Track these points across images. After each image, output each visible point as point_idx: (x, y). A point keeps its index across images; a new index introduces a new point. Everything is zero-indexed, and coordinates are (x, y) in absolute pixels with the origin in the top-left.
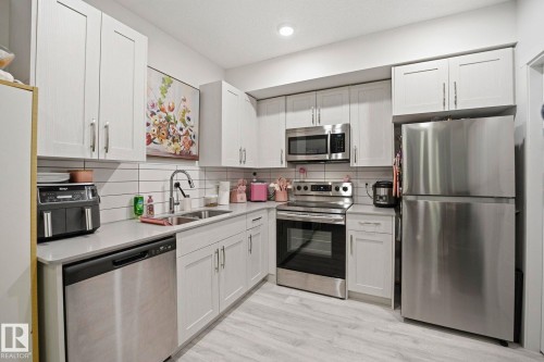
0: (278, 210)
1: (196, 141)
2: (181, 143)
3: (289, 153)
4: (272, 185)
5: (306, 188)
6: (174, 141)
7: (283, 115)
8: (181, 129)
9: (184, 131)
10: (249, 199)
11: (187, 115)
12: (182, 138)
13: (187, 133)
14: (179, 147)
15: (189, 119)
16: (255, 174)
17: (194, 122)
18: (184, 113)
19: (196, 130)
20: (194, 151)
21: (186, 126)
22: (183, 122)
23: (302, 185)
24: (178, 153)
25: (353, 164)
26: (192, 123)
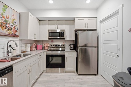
0: (46, 52)
1: (18, 30)
2: (12, 31)
3: (49, 36)
4: (44, 45)
5: (53, 46)
6: (9, 30)
7: (47, 26)
8: (12, 26)
9: (13, 27)
10: (37, 49)
11: (14, 21)
12: (12, 29)
13: (14, 27)
14: (11, 32)
15: (15, 23)
16: (38, 42)
17: (17, 24)
18: (13, 20)
19: (18, 27)
20: (17, 34)
21: (14, 25)
22: (13, 23)
23: (52, 45)
24: (10, 34)
25: (66, 40)
26: (16, 24)
